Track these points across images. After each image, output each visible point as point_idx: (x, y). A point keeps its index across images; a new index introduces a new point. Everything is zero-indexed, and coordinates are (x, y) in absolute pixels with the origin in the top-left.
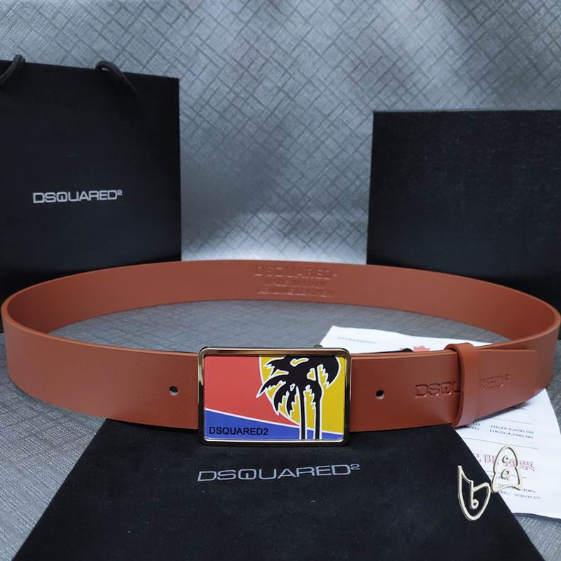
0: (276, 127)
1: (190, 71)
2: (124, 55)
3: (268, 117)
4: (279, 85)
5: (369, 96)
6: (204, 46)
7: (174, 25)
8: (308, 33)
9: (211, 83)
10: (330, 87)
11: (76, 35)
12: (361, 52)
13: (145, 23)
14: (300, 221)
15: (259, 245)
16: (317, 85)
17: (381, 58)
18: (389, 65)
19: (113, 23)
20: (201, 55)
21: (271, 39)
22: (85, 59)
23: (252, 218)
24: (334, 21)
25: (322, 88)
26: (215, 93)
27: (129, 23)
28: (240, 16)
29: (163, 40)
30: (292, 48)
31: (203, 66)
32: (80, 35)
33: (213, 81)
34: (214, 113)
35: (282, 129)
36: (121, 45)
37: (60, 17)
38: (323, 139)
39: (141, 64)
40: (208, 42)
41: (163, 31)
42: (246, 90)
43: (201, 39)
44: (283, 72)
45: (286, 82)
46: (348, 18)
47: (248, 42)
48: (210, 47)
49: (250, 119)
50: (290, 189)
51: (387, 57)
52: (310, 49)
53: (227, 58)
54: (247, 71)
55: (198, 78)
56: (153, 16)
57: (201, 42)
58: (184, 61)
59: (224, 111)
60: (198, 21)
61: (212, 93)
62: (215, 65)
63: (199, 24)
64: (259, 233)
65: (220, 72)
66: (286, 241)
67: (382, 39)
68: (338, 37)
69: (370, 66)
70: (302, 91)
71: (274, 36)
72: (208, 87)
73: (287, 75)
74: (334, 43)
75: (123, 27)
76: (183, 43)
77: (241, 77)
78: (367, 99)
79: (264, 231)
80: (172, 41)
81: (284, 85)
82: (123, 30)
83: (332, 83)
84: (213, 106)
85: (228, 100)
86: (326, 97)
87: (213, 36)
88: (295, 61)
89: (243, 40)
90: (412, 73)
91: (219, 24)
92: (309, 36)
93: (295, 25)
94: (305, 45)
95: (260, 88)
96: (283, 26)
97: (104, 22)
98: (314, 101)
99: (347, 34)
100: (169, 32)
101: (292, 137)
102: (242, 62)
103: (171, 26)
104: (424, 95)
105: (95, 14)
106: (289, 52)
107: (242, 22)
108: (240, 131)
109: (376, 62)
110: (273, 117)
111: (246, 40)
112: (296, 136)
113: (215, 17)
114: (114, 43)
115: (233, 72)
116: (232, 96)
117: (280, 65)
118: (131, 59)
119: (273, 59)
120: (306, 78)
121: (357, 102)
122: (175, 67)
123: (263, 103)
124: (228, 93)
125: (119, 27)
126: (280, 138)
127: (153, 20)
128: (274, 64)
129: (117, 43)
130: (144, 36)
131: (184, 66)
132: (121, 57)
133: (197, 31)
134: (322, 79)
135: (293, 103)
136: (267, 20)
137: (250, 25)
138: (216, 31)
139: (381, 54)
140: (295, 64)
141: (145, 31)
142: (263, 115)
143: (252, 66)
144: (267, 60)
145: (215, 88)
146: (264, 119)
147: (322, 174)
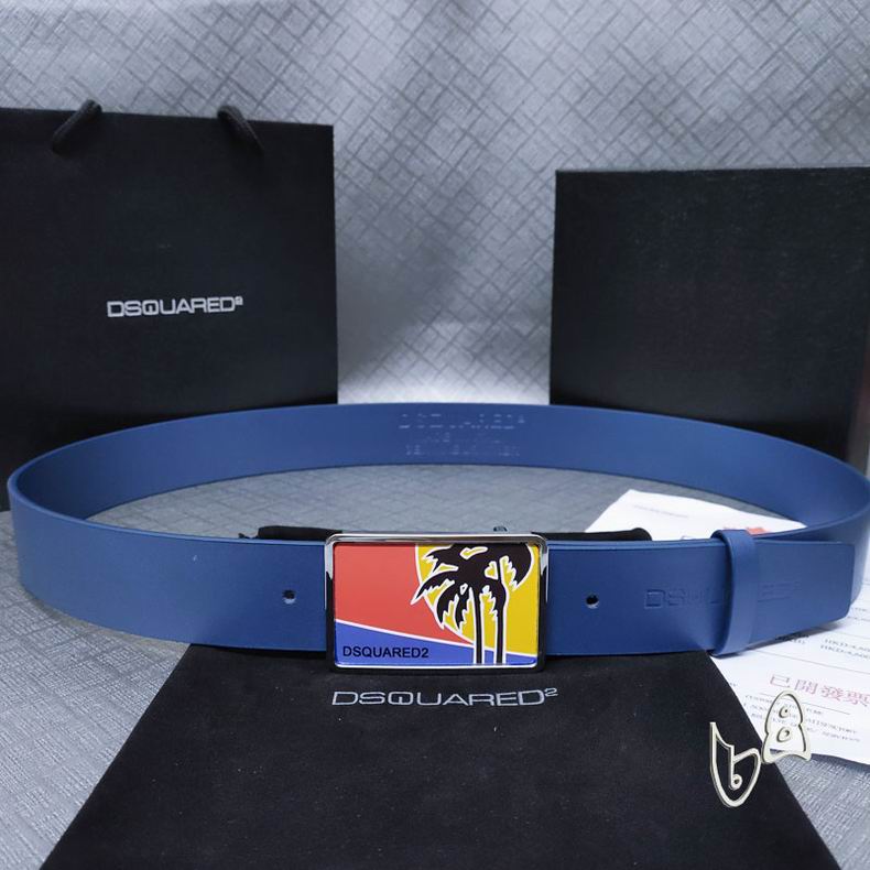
0: (460, 191)
1: (329, 108)
2: (228, 86)
3: (447, 177)
4: (464, 126)
5: (604, 141)
6: (349, 68)
7: (303, 40)
8: (508, 45)
9: (360, 127)
10: (543, 127)
11: (157, 58)
12: (591, 71)
13: (260, 36)
14: (497, 335)
15: (435, 372)
16: (522, 125)
17: (623, 79)
18: (636, 88)
19: (212, 37)
20: (344, 83)
21: (452, 57)
22: (170, 94)
23: (424, 330)
24: (550, 25)
25: (530, 130)
26: (366, 140)
27: (236, 36)
28: (404, 22)
29: (286, 63)
30: (484, 68)
31: (348, 100)
32: (162, 57)
33: (363, 123)
34: (366, 171)
35: (469, 194)
36: (223, 72)
37: (132, 31)
38: (532, 207)
39: (254, 99)
40: (355, 63)
41: (287, 49)
42: (413, 135)
43: (344, 59)
44: (469, 105)
45: (475, 122)
46: (571, 19)
47: (417, 62)
48: (358, 72)
49: (420, 179)
50: (482, 286)
51: (633, 77)
52: (511, 69)
53: (384, 87)
54: (414, 105)
55: (340, 118)
56: (272, 26)
57: (343, 64)
58: (319, 94)
59: (381, 168)
60: (339, 31)
61: (362, 141)
62: (366, 98)
63: (341, 36)
64: (435, 354)
65: (374, 108)
66: (477, 364)
67: (626, 49)
68: (555, 49)
69: (605, 93)
70: (500, 136)
71: (456, 50)
72: (355, 132)
73: (475, 111)
74: (549, 59)
75: (226, 44)
76: (318, 66)
77: (406, 116)
78: (601, 145)
79: (444, 350)
80: (301, 63)
81: (471, 126)
82: (226, 49)
83: (546, 120)
84: (363, 160)
85: (386, 151)
86: (536, 143)
87: (362, 53)
88: (489, 87)
89: (409, 59)
90: (674, 101)
91: (371, 35)
92: (509, 49)
93: (488, 33)
94: (505, 63)
95: (435, 131)
96: (469, 34)
97: (198, 37)
98: (518, 149)
99: (568, 44)
100: (295, 50)
101: (483, 206)
102: (407, 93)
103: (298, 39)
104: (694, 136)
105: (183, 24)
106: (479, 75)
107: (407, 30)
108: (404, 198)
109: (616, 87)
110: (454, 174)
111: (413, 59)
112: (490, 205)
113: (365, 24)
114: (213, 68)
115: (394, 108)
116: (391, 145)
117: (465, 95)
118: (239, 92)
119: (455, 87)
120: (506, 115)
121: (585, 149)
122: (305, 103)
123: (440, 154)
124: (387, 140)
125: (220, 44)
126: (466, 208)
127: (272, 32)
128: (456, 93)
129: (217, 69)
130: (259, 56)
131: (319, 100)
132: (224, 88)
133: (338, 48)
134: (530, 115)
135: (485, 154)
136: (444, 27)
137: (418, 35)
138: (367, 46)
139: (623, 73)
140: (489, 93)
141: (259, 49)
142: (439, 173)
143: (422, 98)
144: (445, 89)
145: (366, 134)
146: (440, 180)
147: (530, 263)
